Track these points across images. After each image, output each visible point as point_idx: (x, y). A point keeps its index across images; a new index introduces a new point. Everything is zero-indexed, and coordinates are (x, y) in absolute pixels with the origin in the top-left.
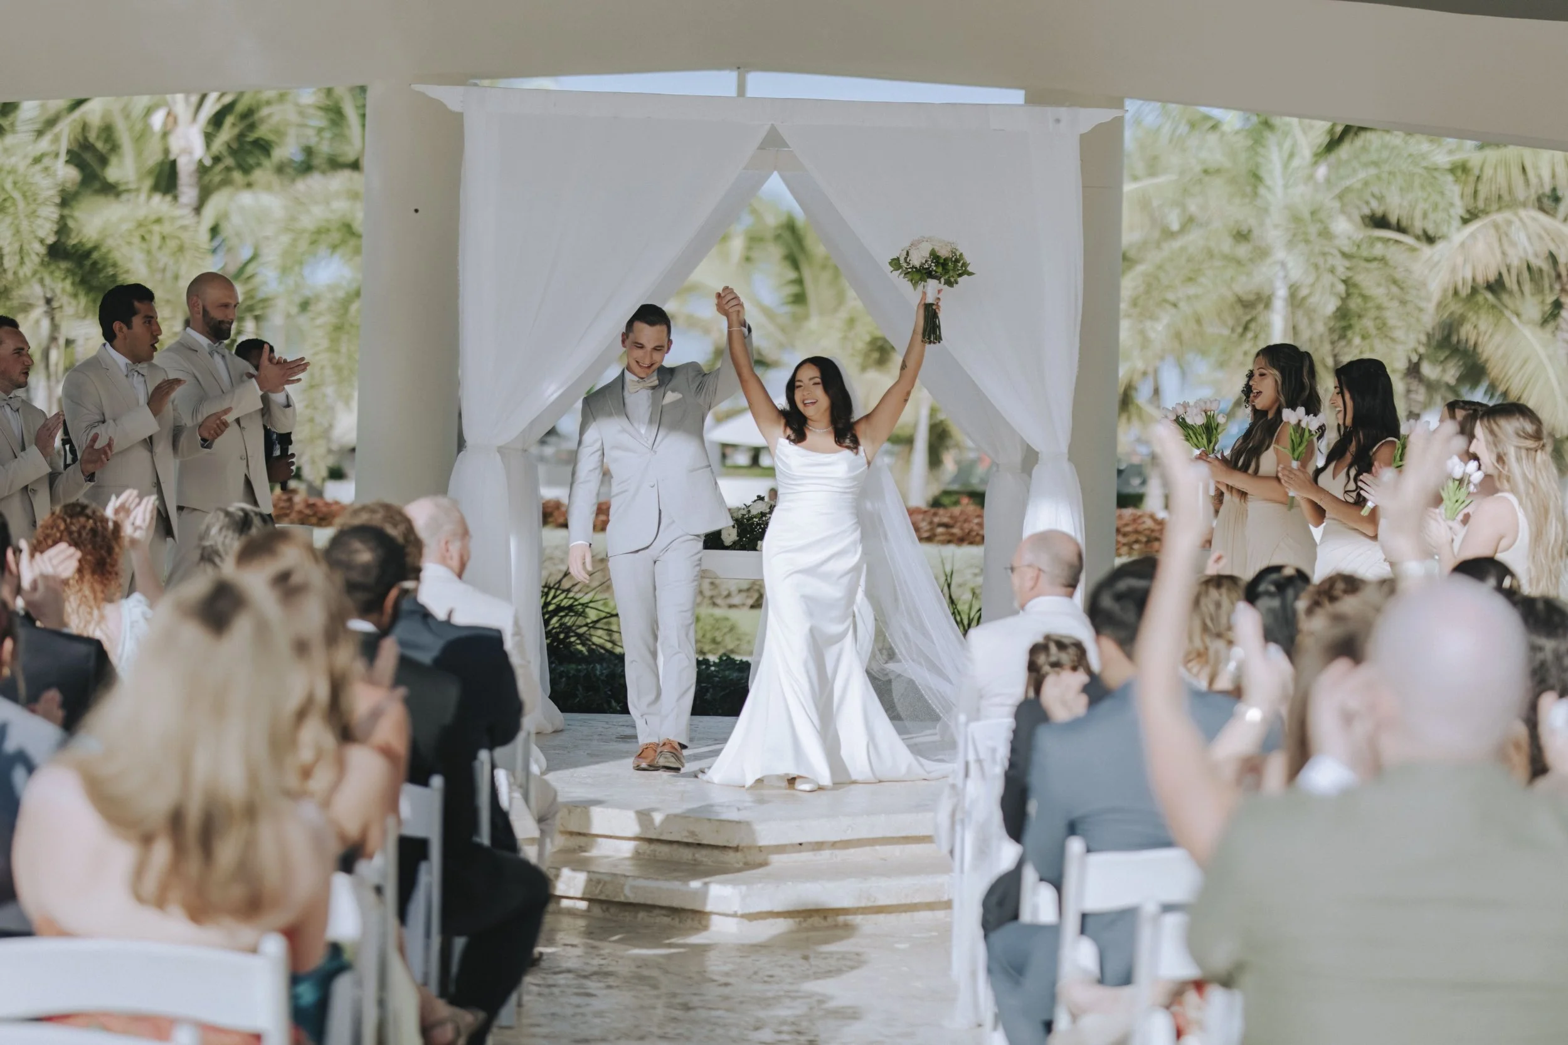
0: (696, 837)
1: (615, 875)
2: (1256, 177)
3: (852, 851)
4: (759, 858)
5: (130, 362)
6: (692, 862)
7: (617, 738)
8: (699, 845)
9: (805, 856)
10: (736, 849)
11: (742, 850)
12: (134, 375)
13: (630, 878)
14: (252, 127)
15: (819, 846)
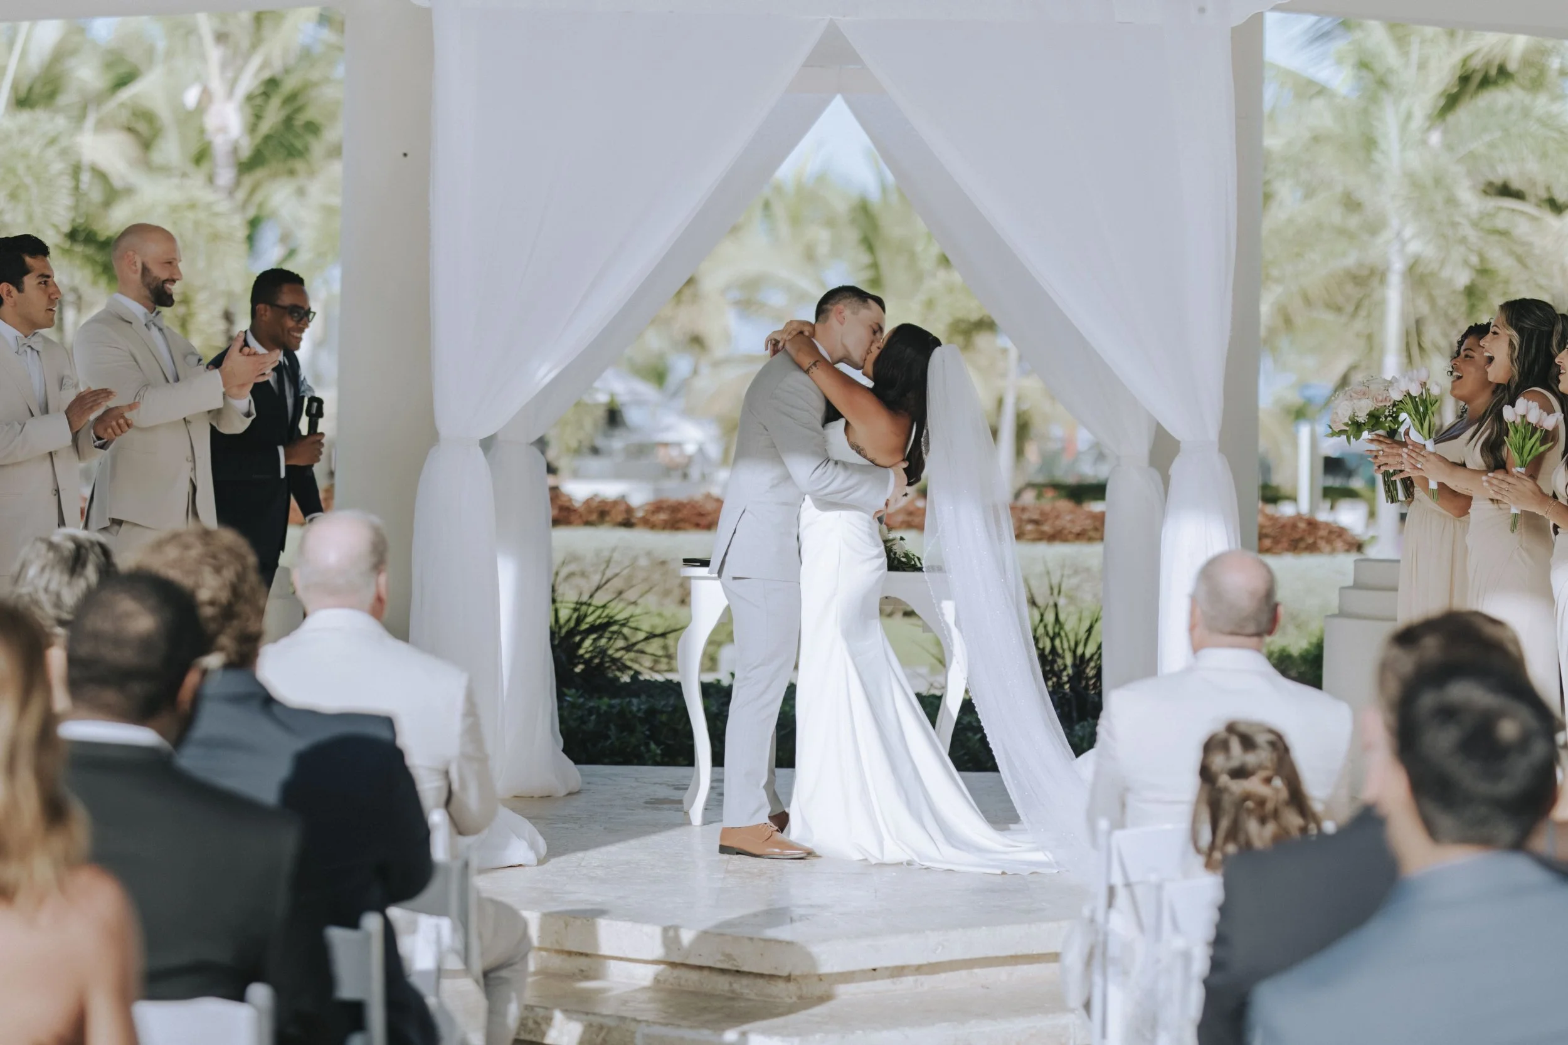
0: (735, 963)
1: (622, 1019)
2: (1370, 143)
3: (943, 976)
4: (819, 990)
5: (21, 335)
6: (730, 995)
7: (646, 803)
8: (738, 971)
9: (882, 985)
10: (788, 979)
11: (795, 979)
12: (26, 351)
13: (644, 1024)
14: (299, 110)
15: (898, 971)
